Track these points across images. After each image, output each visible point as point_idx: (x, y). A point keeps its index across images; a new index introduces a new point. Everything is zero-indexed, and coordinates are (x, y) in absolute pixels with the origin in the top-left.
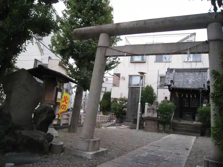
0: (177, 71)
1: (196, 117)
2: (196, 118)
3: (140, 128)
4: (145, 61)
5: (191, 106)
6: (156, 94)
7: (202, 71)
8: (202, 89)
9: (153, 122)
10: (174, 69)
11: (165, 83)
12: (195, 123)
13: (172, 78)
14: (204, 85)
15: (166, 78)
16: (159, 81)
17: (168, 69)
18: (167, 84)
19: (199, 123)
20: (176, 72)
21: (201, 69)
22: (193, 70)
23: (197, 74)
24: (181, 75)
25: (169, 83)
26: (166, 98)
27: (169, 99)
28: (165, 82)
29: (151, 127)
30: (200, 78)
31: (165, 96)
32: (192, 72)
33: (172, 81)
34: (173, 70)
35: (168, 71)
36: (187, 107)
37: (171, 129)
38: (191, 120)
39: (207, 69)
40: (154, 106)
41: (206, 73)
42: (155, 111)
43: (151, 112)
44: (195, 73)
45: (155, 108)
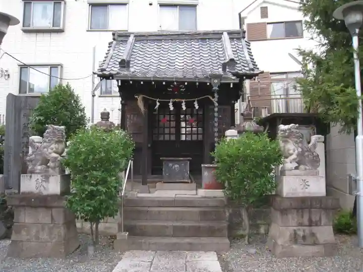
0: (138, 38)
1: (205, 174)
4: (61, 27)
5: (183, 138)
7: (208, 39)
8: (219, 77)
10: (131, 33)
11: (103, 70)
15: (110, 57)
17: (114, 34)
18: (108, 73)
20: (136, 41)
21: (206, 34)
22: (183, 37)
23: (196, 44)
24: (151, 47)
26: (105, 116)
28: (104, 68)
29: (37, 238)
30: (207, 55)
32: (181, 41)
33: (123, 64)
34: (129, 36)
35: (114, 39)
36: (173, 141)
37: (123, 231)
38: (187, 181)
39: (222, 34)
40: (46, 149)
41: (220, 44)
42: (54, 168)
43: (38, 171)
44: (190, 44)
45: (50, 153)
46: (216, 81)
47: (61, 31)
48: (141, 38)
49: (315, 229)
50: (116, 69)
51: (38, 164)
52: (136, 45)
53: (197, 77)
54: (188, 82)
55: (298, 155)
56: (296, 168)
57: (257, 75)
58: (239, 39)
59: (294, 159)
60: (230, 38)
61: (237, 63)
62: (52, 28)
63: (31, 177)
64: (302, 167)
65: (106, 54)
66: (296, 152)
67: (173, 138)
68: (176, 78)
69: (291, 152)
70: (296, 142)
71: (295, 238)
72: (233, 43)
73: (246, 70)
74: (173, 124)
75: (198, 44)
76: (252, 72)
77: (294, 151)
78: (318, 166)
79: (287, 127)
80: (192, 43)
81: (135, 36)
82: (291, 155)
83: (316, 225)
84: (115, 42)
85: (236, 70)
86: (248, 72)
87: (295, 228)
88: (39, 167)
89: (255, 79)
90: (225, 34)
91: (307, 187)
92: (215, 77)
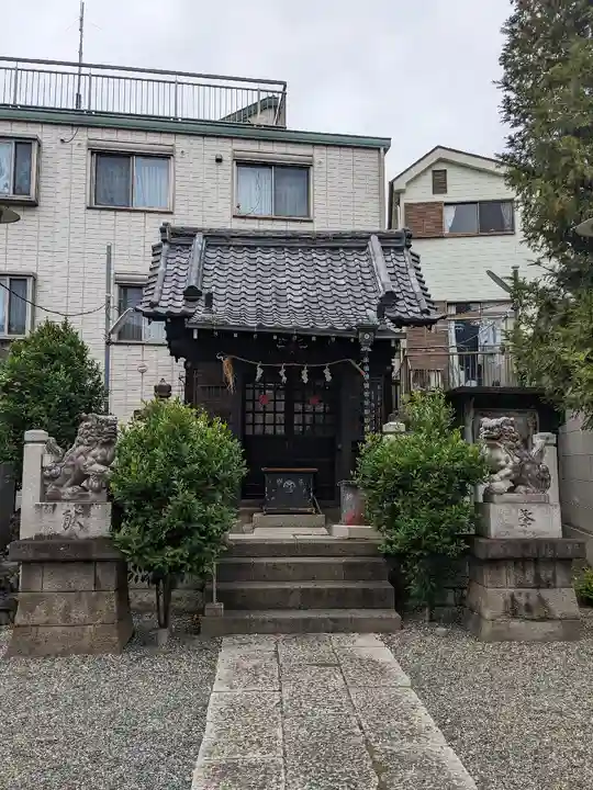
0: (212, 242)
1: (348, 497)
4: (33, 196)
6: (102, 368)
7: (344, 248)
10: (197, 230)
11: (153, 305)
12: (341, 531)
13: (194, 275)
15: (160, 277)
16: (114, 302)
17: (163, 231)
18: (163, 311)
19: (367, 532)
20: (209, 246)
21: (338, 237)
22: (296, 242)
23: (321, 258)
24: (238, 261)
25: (179, 305)
26: (163, 391)
27: (178, 393)
28: (154, 299)
30: (342, 282)
31: (158, 383)
32: (292, 250)
33: (192, 294)
34: (194, 236)
35: (164, 241)
36: (280, 436)
37: (215, 599)
38: (309, 510)
39: (368, 238)
40: (82, 457)
41: (364, 258)
42: (97, 491)
43: (66, 496)
44: (309, 257)
45: (91, 464)
46: (367, 337)
47: (33, 205)
48: (217, 239)
49: (546, 593)
50: (180, 304)
51: (68, 483)
52: (208, 254)
53: (332, 328)
54: (317, 337)
55: (513, 468)
56: (511, 490)
57: (434, 322)
58: (399, 250)
59: (507, 476)
60: (383, 248)
61: (398, 299)
62: (11, 196)
63: (55, 506)
64: (521, 488)
65: (151, 269)
66: (511, 463)
67: (281, 431)
68: (297, 328)
69: (503, 463)
70: (511, 448)
71: (513, 610)
72: (389, 259)
73: (414, 313)
74: (281, 406)
75: (324, 257)
76: (425, 316)
77: (507, 462)
78: (548, 487)
79: (494, 422)
80: (314, 255)
81: (205, 237)
82: (502, 468)
83: (548, 586)
84: (166, 247)
85: (398, 313)
86: (418, 316)
87: (513, 590)
88: (70, 490)
89: (430, 329)
90: (374, 238)
91: (529, 521)
92: (363, 328)
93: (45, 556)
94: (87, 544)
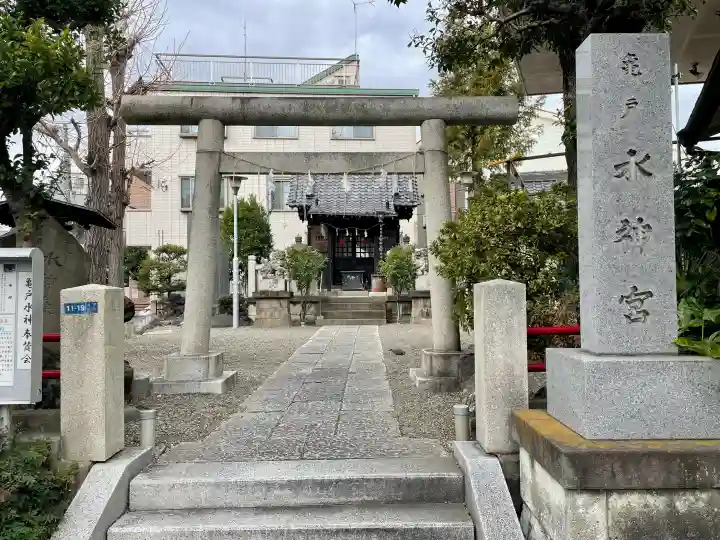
2: (375, 282)
3: (240, 324)
5: (358, 255)
8: (383, 213)
9: (275, 303)
11: (294, 202)
12: (372, 294)
14: (388, 204)
15: (296, 188)
18: (298, 204)
19: (379, 294)
26: (299, 240)
27: (305, 241)
28: (294, 199)
31: (296, 235)
33: (310, 196)
36: (350, 258)
37: (320, 315)
38: (361, 288)
46: (381, 216)
50: (305, 201)
53: (367, 213)
54: (361, 216)
57: (416, 206)
67: (350, 255)
68: (353, 213)
71: (422, 314)
73: (407, 202)
74: (350, 244)
85: (399, 203)
87: (422, 308)
92: (380, 213)
93: (263, 296)
94: (278, 292)
